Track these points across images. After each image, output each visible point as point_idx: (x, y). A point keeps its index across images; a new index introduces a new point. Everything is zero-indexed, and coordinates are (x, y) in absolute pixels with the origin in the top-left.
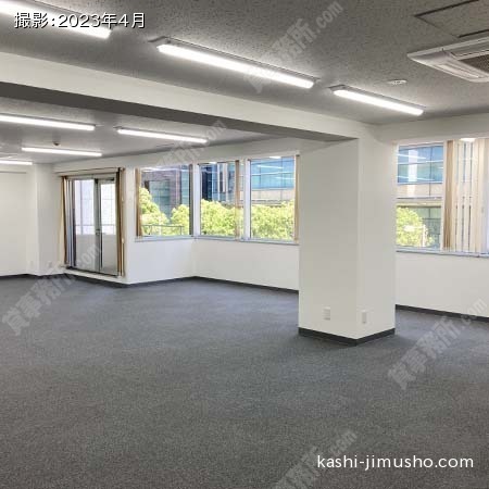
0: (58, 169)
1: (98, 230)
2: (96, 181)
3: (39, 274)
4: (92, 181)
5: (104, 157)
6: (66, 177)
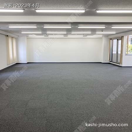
0: (109, 37)
1: (117, 52)
2: (118, 40)
3: (103, 62)
4: (117, 40)
5: (116, 34)
6: (111, 39)
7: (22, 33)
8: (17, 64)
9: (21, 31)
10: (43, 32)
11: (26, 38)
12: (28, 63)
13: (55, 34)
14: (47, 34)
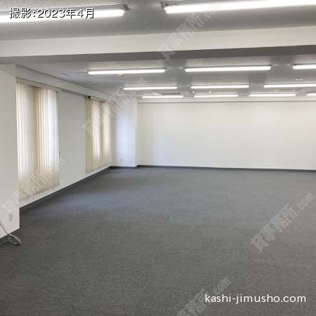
7: (125, 89)
8: (112, 168)
9: (122, 85)
10: (180, 86)
11: (135, 102)
12: (139, 167)
13: (214, 91)
14: (191, 91)
